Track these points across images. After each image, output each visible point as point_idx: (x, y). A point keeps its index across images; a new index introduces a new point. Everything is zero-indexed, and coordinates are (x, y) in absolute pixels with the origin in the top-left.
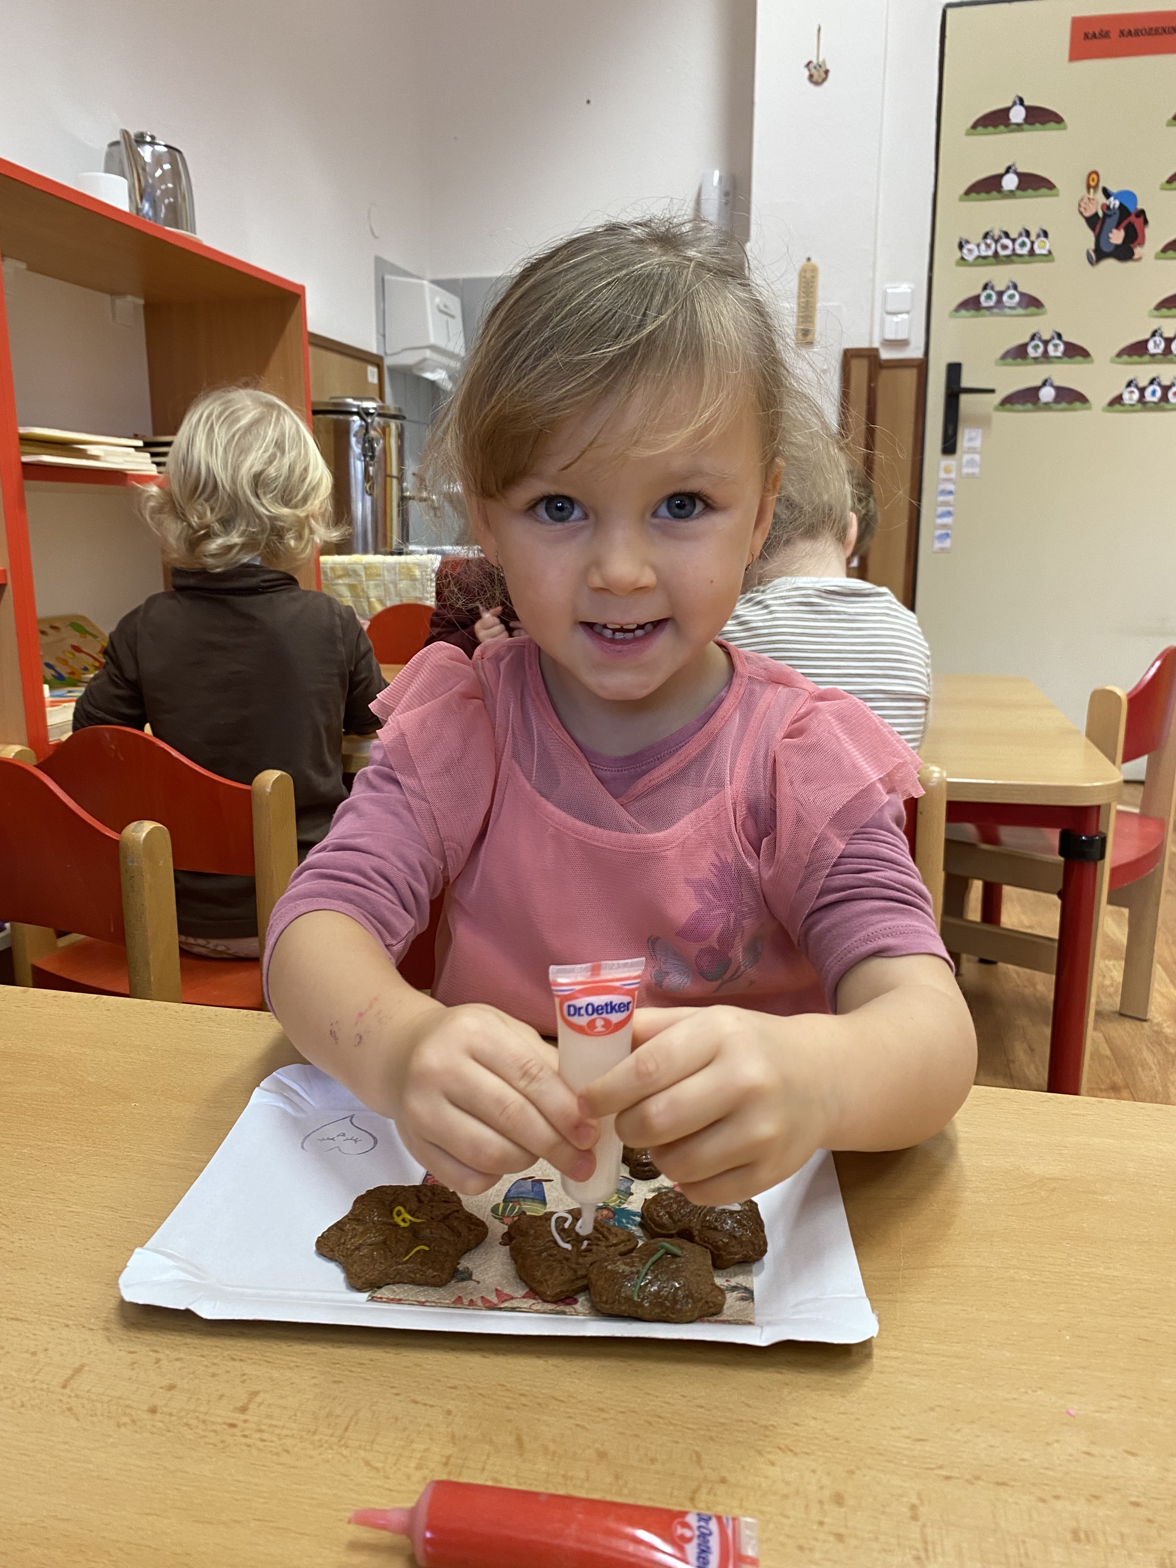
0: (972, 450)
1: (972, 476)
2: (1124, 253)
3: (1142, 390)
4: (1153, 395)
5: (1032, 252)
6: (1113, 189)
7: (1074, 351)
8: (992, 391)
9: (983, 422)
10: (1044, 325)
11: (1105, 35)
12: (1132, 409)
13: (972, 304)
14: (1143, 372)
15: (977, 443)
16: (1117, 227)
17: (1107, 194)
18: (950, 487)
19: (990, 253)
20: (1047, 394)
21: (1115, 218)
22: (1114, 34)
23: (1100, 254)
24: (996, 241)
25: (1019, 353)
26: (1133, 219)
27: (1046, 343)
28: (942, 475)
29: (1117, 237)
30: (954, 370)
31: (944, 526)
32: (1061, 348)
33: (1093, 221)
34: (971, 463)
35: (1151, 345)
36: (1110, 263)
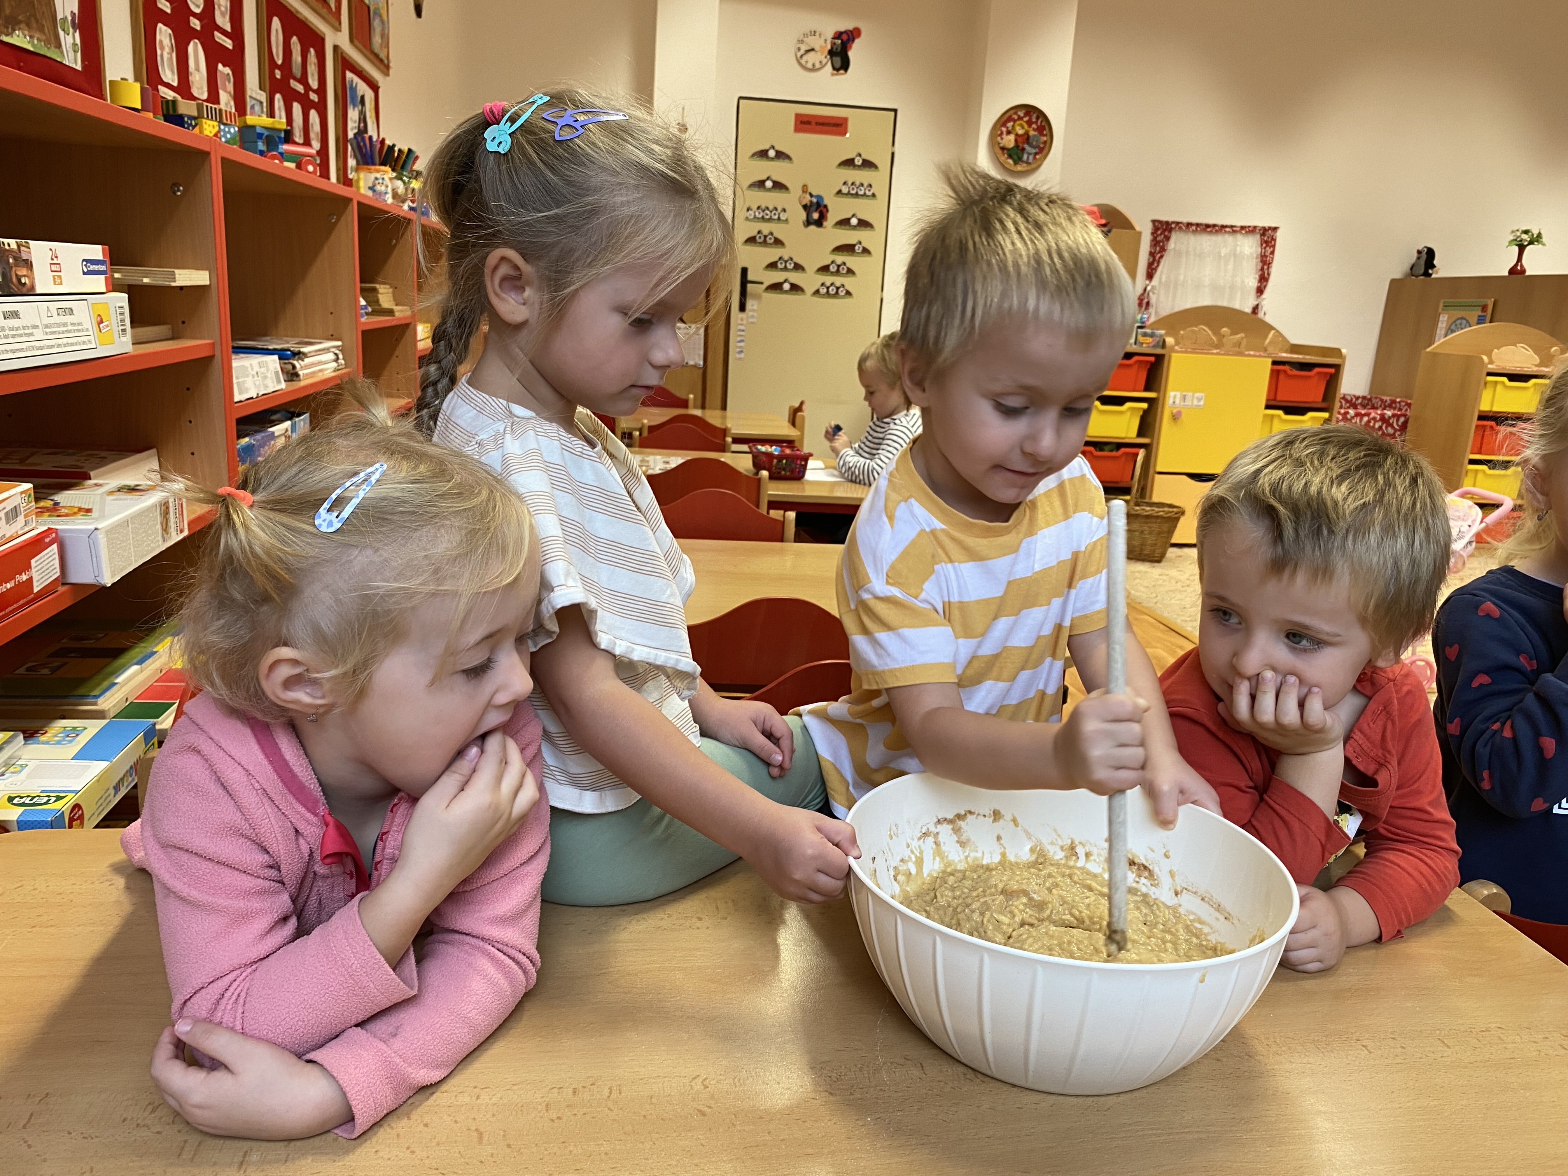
0: (753, 310)
1: (752, 323)
2: (819, 223)
3: (828, 288)
4: (832, 290)
5: (779, 219)
6: (814, 193)
7: (798, 267)
8: (762, 283)
9: (757, 297)
10: (785, 253)
11: (809, 123)
12: (823, 296)
13: (751, 240)
14: (828, 280)
15: (755, 307)
16: (816, 211)
17: (811, 195)
18: (743, 328)
19: (760, 216)
20: (786, 286)
21: (814, 208)
22: (813, 123)
23: (808, 223)
24: (763, 211)
25: (773, 266)
26: (822, 208)
27: (786, 262)
28: (740, 322)
29: (816, 216)
30: (744, 271)
31: (741, 347)
32: (793, 265)
33: (805, 207)
34: (753, 317)
35: (831, 267)
36: (813, 228)
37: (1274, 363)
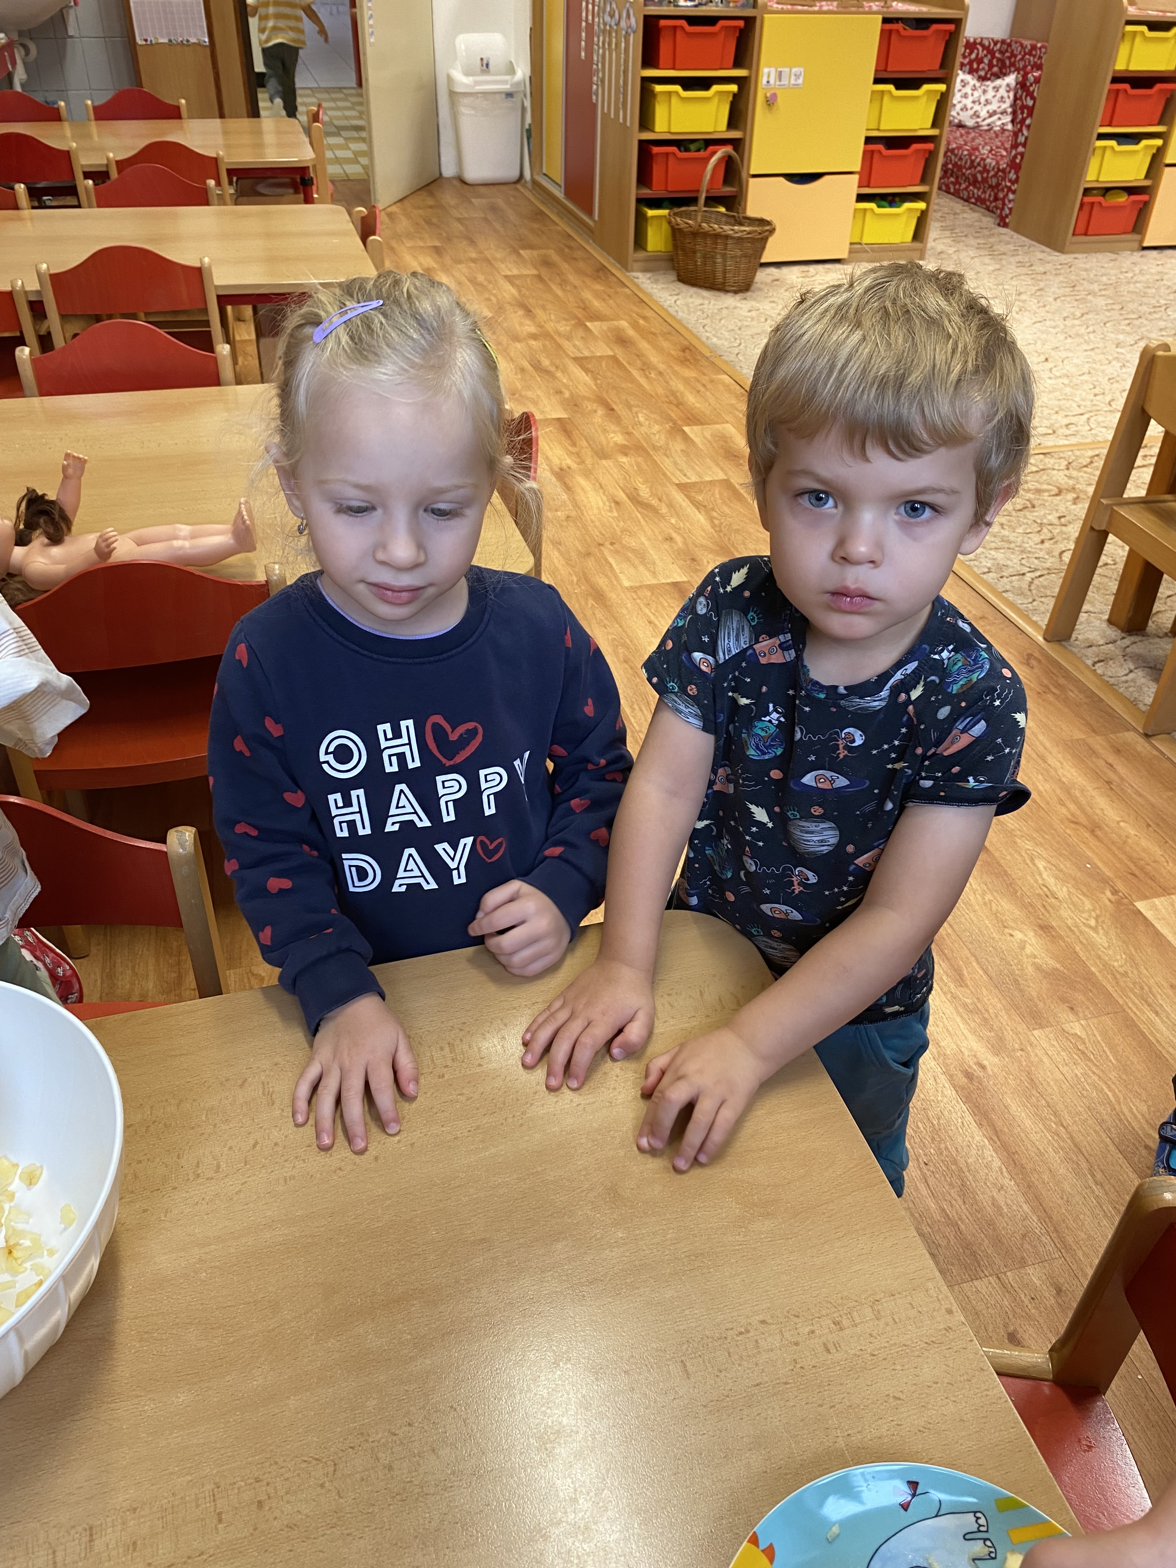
37: (885, 21)
